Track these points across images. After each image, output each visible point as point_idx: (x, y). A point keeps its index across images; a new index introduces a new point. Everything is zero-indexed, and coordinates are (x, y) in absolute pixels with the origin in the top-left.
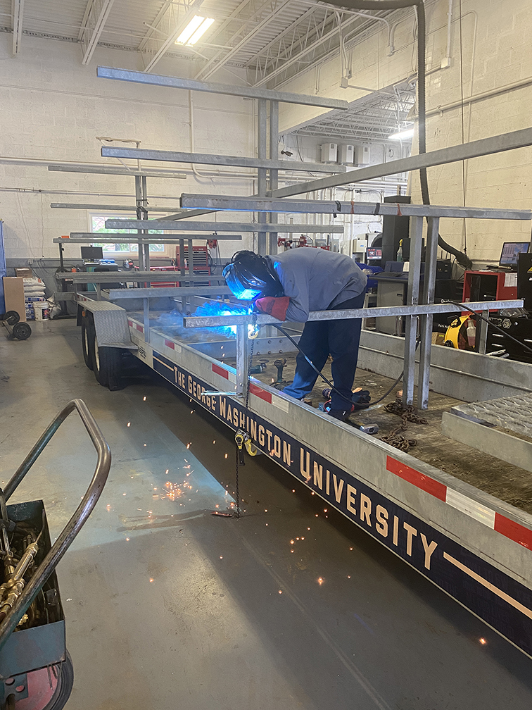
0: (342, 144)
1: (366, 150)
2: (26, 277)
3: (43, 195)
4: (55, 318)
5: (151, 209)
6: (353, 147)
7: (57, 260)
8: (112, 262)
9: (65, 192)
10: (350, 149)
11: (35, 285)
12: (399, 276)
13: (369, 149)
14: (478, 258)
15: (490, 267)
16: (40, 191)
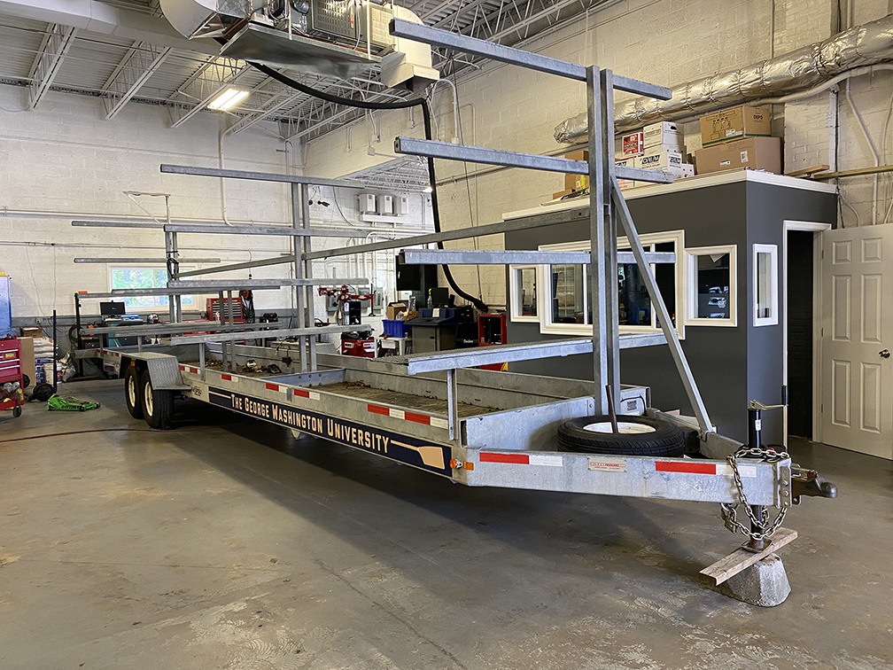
0: (380, 195)
1: (404, 200)
2: (35, 337)
3: (57, 248)
4: (68, 381)
5: (182, 261)
6: (391, 198)
7: (72, 317)
8: (137, 318)
9: (83, 245)
10: (388, 199)
11: (44, 345)
12: (429, 321)
13: (407, 200)
14: (491, 303)
15: (498, 311)
16: (53, 245)
